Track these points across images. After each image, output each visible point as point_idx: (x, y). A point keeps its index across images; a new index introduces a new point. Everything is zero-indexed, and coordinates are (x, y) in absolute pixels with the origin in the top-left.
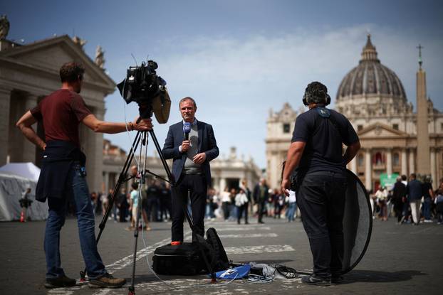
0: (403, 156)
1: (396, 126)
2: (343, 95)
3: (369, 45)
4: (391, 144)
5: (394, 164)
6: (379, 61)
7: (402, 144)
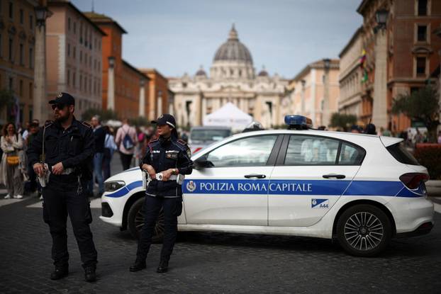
0: (242, 101)
3: (233, 29)
4: (236, 95)
6: (238, 40)
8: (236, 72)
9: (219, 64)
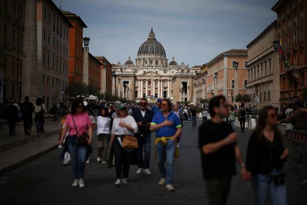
0: (159, 82)
1: (157, 72)
2: (140, 54)
3: (152, 31)
4: (155, 78)
5: (156, 85)
6: (156, 39)
7: (158, 78)
8: (154, 62)
9: (142, 57)
